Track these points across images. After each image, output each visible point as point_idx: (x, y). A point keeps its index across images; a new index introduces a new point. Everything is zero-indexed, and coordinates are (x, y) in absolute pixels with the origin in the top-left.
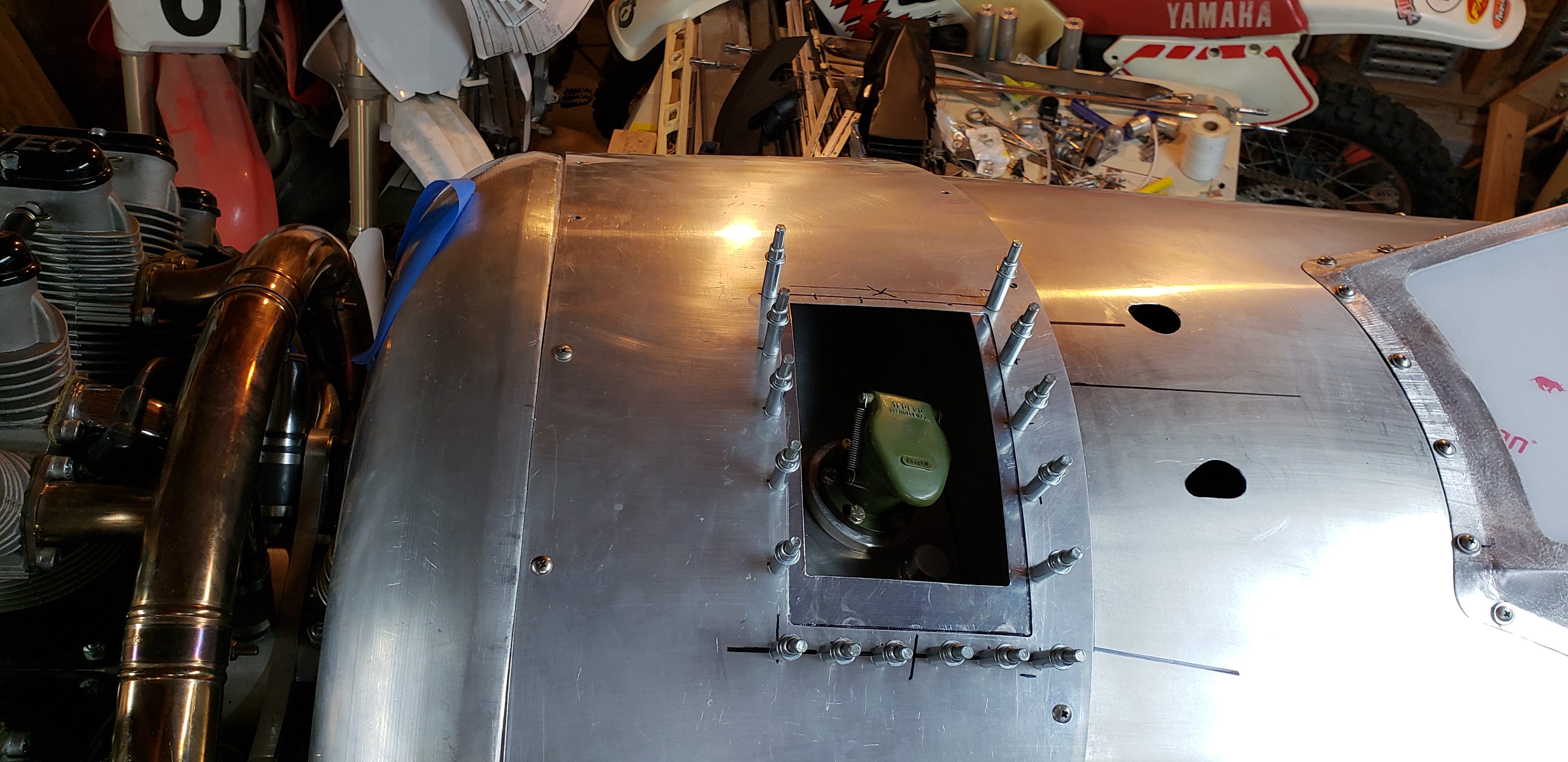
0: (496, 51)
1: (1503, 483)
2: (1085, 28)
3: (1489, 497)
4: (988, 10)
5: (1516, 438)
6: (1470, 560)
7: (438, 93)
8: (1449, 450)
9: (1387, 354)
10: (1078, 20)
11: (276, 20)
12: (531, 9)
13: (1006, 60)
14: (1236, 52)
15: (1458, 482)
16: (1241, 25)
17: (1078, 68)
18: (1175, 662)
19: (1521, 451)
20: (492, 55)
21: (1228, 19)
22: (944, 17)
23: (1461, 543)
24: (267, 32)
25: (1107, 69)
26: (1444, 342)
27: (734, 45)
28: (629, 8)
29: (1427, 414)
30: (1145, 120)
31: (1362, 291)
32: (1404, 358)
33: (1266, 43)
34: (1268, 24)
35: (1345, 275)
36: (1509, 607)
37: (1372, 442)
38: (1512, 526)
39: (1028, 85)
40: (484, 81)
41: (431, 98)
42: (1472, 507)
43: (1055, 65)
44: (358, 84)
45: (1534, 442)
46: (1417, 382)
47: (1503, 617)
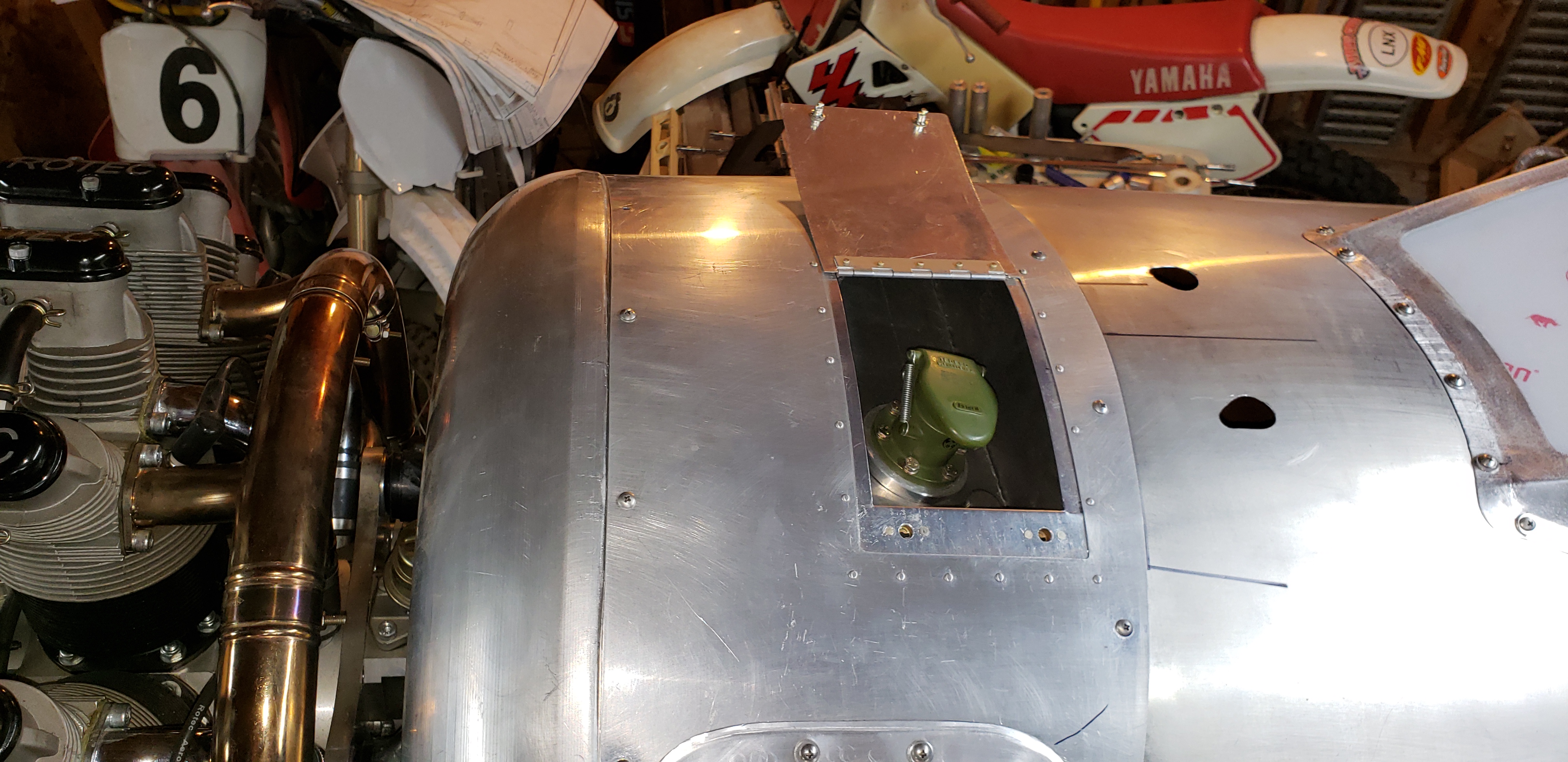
0: (487, 145)
1: (1512, 409)
2: (1055, 98)
3: (1501, 421)
4: (960, 85)
5: (1519, 369)
6: (1490, 477)
7: (434, 186)
8: (1459, 382)
9: (1391, 302)
10: (1047, 90)
11: (273, 126)
12: (522, 103)
13: (980, 133)
14: (1200, 113)
15: (1470, 410)
16: (1202, 86)
17: (1049, 136)
18: (1226, 577)
19: (1525, 379)
20: (483, 150)
21: (1190, 82)
22: (918, 95)
23: (1478, 461)
24: (263, 137)
25: (1077, 136)
26: (1443, 291)
27: (718, 132)
28: (613, 103)
29: (1434, 353)
30: (1118, 180)
31: (1362, 252)
32: (1408, 306)
33: (1228, 102)
34: (1228, 84)
35: (1343, 239)
36: (1532, 517)
37: (1387, 378)
38: (1526, 445)
39: (1003, 154)
40: (478, 173)
41: (428, 191)
42: (1487, 431)
43: (1027, 134)
44: (358, 180)
45: (1537, 371)
46: (1422, 326)
47: (1527, 527)
